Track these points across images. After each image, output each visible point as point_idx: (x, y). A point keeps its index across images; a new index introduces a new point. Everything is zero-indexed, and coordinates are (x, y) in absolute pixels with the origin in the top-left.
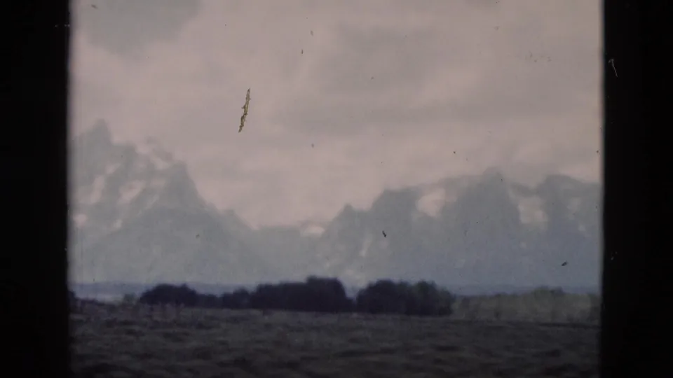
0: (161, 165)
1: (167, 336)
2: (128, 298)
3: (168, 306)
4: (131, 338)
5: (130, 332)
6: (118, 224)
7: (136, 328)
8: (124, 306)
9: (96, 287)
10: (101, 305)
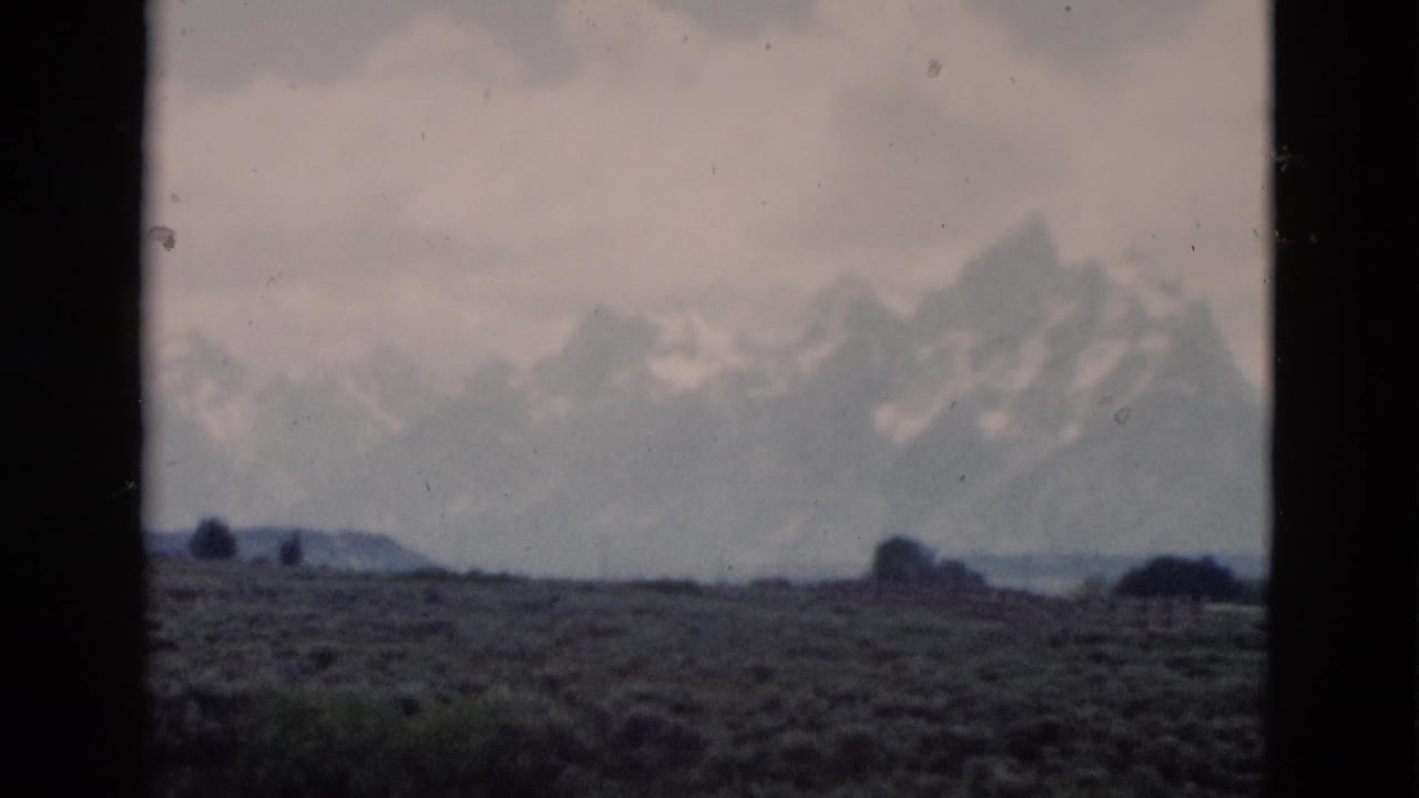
0: (1158, 306)
1: (1174, 664)
2: (1093, 584)
3: (1176, 602)
4: (1102, 669)
5: (1098, 658)
6: (1071, 432)
7: (1110, 649)
8: (1084, 602)
9: (1026, 564)
10: (1037, 600)
